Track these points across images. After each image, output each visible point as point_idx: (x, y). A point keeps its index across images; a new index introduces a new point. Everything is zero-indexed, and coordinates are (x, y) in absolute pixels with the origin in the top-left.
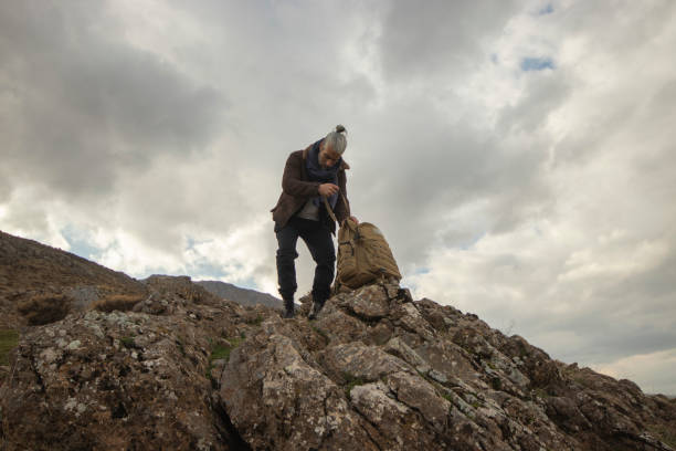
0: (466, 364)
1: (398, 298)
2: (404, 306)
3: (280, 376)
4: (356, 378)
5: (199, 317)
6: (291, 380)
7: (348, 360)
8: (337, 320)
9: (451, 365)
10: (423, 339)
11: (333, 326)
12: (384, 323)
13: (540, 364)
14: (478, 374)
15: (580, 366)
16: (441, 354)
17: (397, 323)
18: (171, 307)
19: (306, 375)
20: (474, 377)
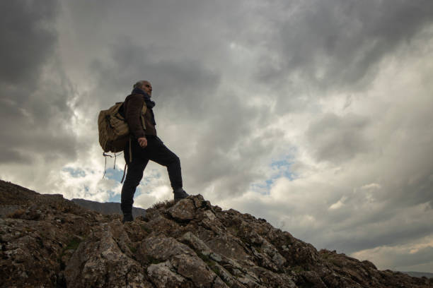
0: (241, 249)
1: (201, 207)
2: (205, 212)
3: (97, 258)
4: (156, 259)
5: (63, 222)
6: (103, 261)
7: (154, 248)
8: (159, 222)
9: (231, 250)
10: (216, 234)
11: (156, 226)
12: (191, 224)
13: (300, 250)
14: (248, 256)
15: (338, 253)
16: (225, 243)
17: (199, 224)
18: (43, 215)
19: (115, 257)
20: (244, 258)
